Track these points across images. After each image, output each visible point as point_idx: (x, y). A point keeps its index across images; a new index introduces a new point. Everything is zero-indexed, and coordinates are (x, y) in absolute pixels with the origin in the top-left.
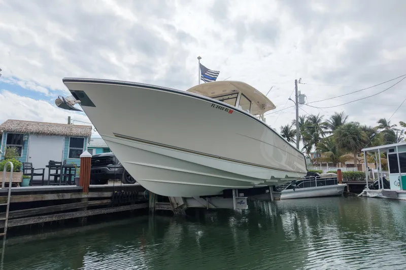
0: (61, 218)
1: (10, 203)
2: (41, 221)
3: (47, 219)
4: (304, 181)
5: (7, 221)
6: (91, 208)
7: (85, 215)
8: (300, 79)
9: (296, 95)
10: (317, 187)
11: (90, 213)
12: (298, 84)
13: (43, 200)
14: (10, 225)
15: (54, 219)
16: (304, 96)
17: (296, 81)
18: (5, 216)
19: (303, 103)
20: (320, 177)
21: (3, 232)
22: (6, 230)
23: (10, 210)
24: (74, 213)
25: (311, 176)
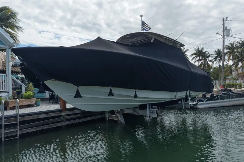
0: (50, 127)
1: (19, 121)
2: (38, 129)
3: (42, 128)
4: (220, 95)
5: (18, 131)
6: (67, 120)
7: (65, 124)
8: (227, 17)
9: (223, 30)
10: (230, 100)
11: (68, 123)
12: (225, 21)
13: (38, 118)
14: (20, 133)
15: (46, 128)
16: (229, 30)
17: (224, 19)
18: (17, 128)
19: (228, 35)
20: (233, 92)
21: (17, 137)
22: (18, 136)
23: (19, 125)
24: (58, 124)
25: (226, 92)
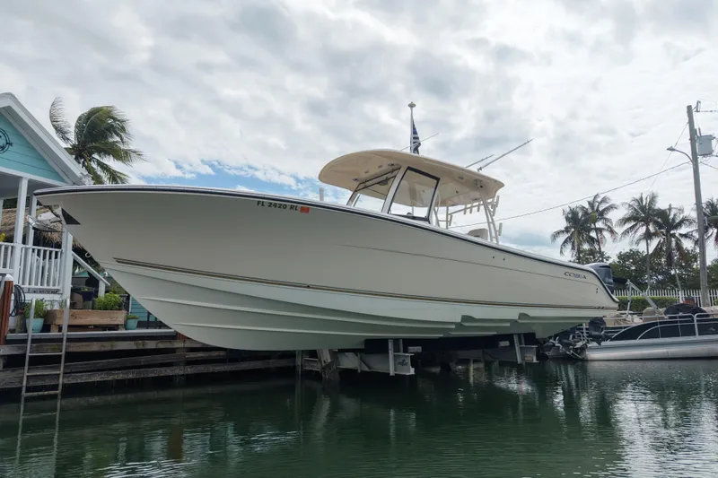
0: (142, 376)
1: (66, 353)
2: (111, 378)
3: (120, 376)
4: (661, 323)
5: (61, 376)
6: (190, 363)
7: (181, 373)
8: (698, 102)
9: (693, 140)
10: (698, 337)
11: (190, 370)
13: (115, 349)
14: (66, 381)
15: (131, 376)
16: (710, 138)
17: (689, 108)
18: (59, 368)
19: (708, 153)
20: (708, 316)
21: (57, 390)
22: (60, 387)
23: (65, 362)
24: (163, 369)
